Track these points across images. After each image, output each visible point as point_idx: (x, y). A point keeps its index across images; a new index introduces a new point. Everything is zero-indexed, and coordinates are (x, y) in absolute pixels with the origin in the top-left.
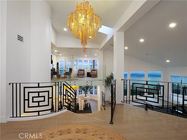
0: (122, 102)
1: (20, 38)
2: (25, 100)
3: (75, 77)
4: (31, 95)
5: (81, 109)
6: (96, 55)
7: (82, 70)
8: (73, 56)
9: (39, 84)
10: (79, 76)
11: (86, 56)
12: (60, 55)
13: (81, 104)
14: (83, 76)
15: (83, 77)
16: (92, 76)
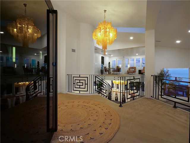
0: (151, 96)
1: (74, 51)
2: (73, 84)
4: (76, 81)
7: (133, 68)
8: (123, 56)
9: (80, 75)
10: (130, 73)
11: (137, 54)
12: (112, 56)
16: (143, 74)
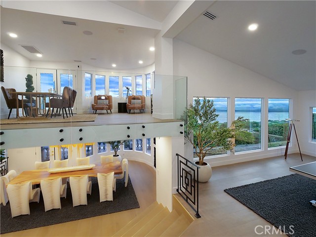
3: (85, 113)
5: (106, 198)
6: (141, 62)
8: (78, 63)
10: (98, 111)
11: (114, 65)
12: (39, 55)
13: (106, 184)
14: (109, 111)
15: (108, 113)
16: (132, 111)
